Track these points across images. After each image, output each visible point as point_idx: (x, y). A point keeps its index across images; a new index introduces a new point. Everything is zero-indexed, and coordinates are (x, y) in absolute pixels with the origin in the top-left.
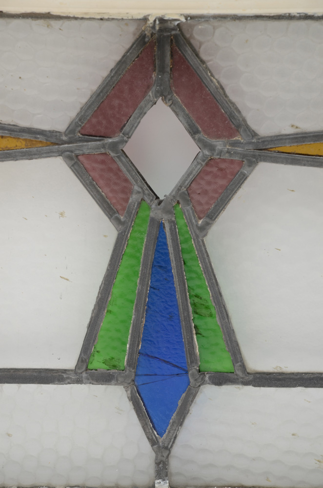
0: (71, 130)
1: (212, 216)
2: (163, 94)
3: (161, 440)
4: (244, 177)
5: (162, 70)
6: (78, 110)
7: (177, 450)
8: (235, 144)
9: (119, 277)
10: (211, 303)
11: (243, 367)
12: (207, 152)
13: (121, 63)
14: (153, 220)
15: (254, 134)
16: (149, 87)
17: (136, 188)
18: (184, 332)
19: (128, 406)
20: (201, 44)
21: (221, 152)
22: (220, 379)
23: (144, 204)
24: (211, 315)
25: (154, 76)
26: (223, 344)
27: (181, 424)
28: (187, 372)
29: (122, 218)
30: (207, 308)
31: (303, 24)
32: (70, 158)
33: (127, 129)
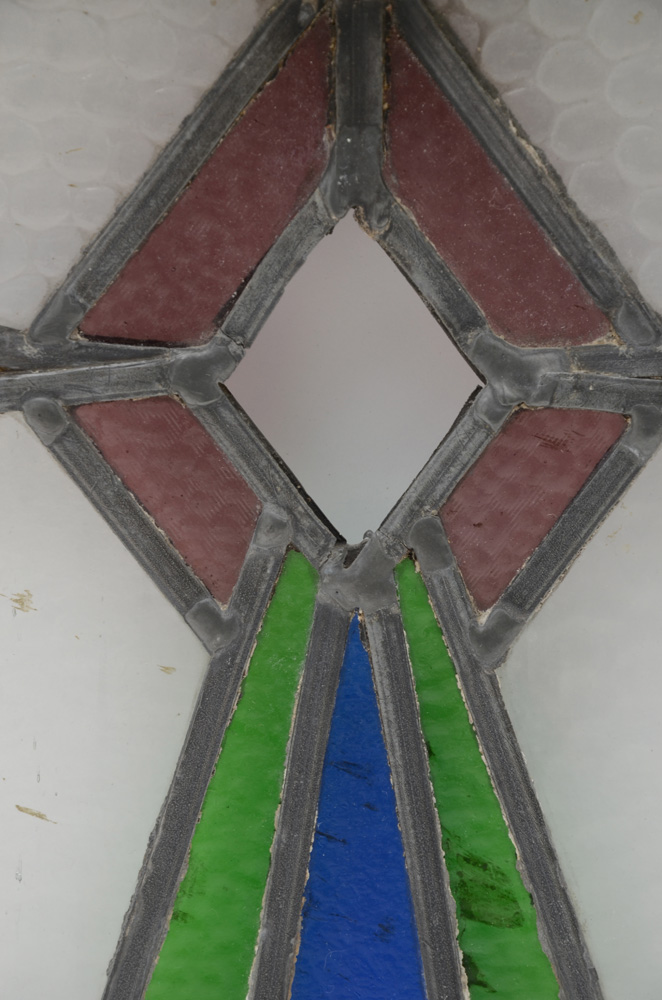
0: (52, 321)
1: (524, 597)
2: (358, 200)
4: (631, 469)
5: (356, 118)
8: (599, 360)
9: (213, 805)
10: (520, 884)
12: (505, 389)
13: (218, 98)
14: (325, 615)
16: (310, 177)
17: (271, 510)
18: (429, 978)
21: (553, 387)
23: (297, 565)
24: (517, 922)
25: (329, 138)
29: (224, 609)
30: (508, 898)
32: (44, 417)
33: (237, 315)
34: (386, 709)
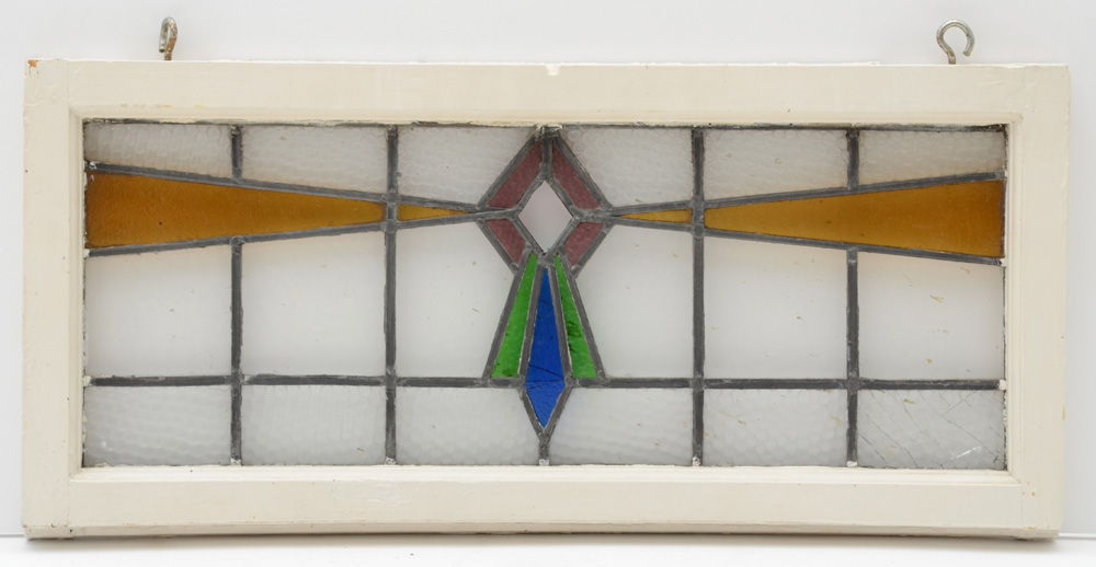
0: (482, 203)
1: (582, 263)
2: (546, 178)
3: (544, 429)
4: (604, 235)
5: (546, 161)
6: (487, 188)
7: (555, 438)
8: (597, 212)
9: (514, 309)
10: (581, 328)
11: (603, 374)
12: (577, 218)
13: (518, 157)
14: (539, 267)
15: (610, 206)
16: (537, 173)
17: (528, 243)
18: (561, 348)
19: (521, 404)
20: (573, 144)
21: (587, 217)
22: (587, 383)
23: (533, 256)
24: (580, 336)
25: (541, 165)
26: (589, 357)
27: (559, 417)
28: (563, 378)
29: (517, 265)
30: (578, 331)
31: (642, 131)
32: (480, 222)
33: (521, 201)
34: (552, 287)
